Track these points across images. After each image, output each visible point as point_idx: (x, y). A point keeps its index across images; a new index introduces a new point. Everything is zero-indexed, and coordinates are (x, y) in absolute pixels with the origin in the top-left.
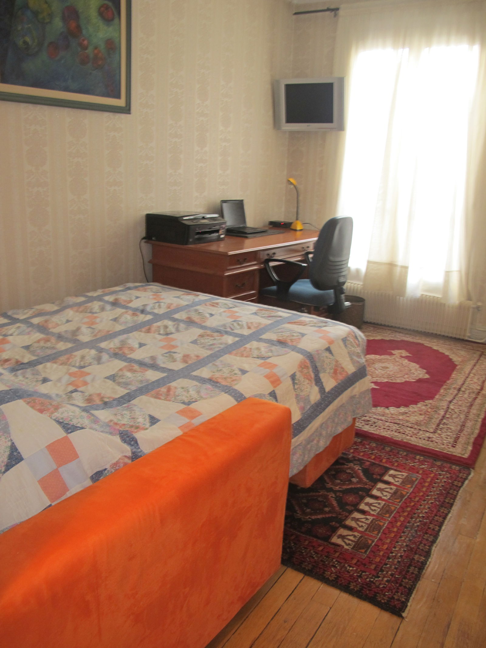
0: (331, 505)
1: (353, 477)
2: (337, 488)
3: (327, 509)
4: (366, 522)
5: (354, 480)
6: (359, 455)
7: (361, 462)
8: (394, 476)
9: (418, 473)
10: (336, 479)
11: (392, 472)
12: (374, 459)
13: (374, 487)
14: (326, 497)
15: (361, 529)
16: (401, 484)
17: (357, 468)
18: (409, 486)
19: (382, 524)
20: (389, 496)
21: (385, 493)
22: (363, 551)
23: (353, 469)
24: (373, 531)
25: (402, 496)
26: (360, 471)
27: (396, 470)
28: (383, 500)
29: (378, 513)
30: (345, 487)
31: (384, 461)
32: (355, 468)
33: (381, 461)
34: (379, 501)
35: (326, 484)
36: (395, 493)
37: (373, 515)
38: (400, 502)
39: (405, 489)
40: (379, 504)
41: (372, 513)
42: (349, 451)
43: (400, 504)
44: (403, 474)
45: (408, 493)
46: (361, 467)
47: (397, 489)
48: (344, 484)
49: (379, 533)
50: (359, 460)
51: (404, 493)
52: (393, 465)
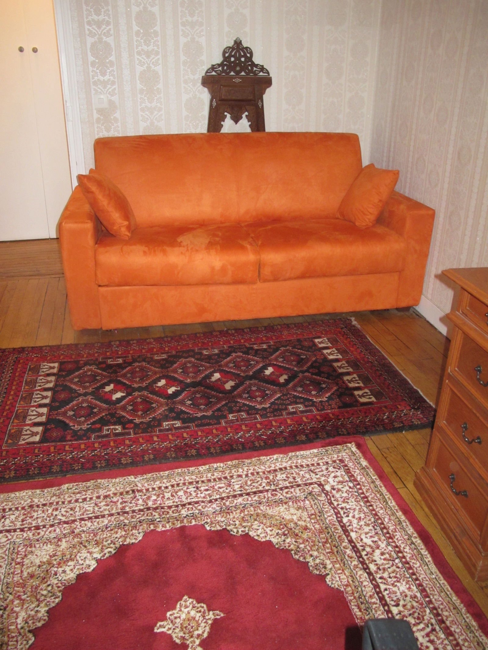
0: (75, 384)
1: (74, 415)
2: (80, 399)
3: (76, 380)
4: (39, 384)
5: (71, 413)
6: (85, 444)
7: (76, 435)
8: (34, 434)
9: (7, 451)
10: (88, 406)
11: (37, 438)
12: (65, 446)
13: (49, 415)
14: (85, 388)
15: (41, 378)
16: (22, 429)
17: (76, 427)
18: (13, 431)
19: (26, 387)
20: (30, 413)
21: (35, 413)
22: (32, 366)
23: (79, 423)
24: (31, 381)
25: (17, 417)
26: (71, 424)
27: (34, 443)
28: (33, 406)
29: (33, 394)
30: (75, 402)
31: (52, 449)
32: (78, 425)
33: (55, 447)
34: (36, 404)
35: (92, 397)
36: (25, 417)
37: (37, 390)
38: (17, 410)
39: (17, 426)
40: (35, 402)
41: (38, 392)
42: (100, 443)
43: (16, 409)
44: (23, 442)
45: (13, 423)
46: (73, 430)
47: (25, 422)
48: (77, 405)
49: (26, 381)
50: (80, 438)
51: (16, 421)
52: (40, 448)
